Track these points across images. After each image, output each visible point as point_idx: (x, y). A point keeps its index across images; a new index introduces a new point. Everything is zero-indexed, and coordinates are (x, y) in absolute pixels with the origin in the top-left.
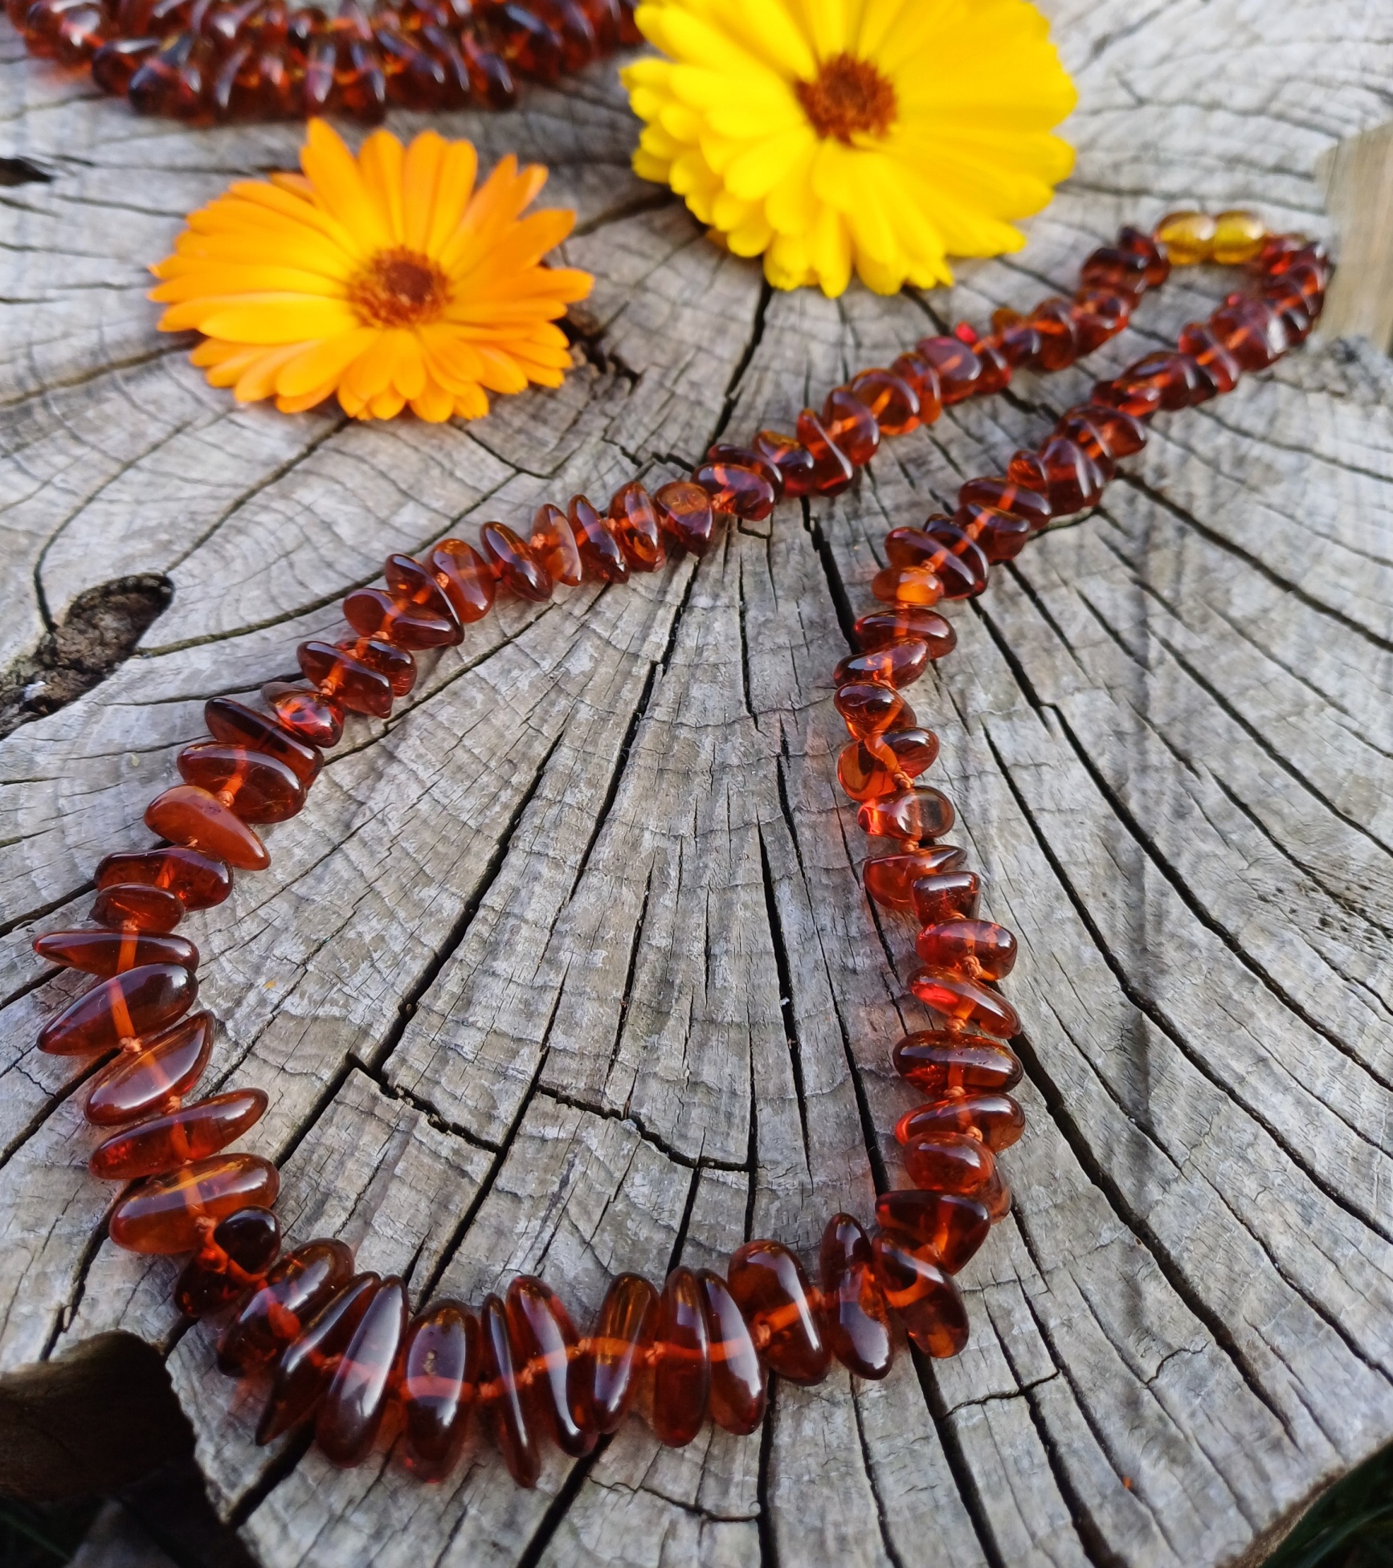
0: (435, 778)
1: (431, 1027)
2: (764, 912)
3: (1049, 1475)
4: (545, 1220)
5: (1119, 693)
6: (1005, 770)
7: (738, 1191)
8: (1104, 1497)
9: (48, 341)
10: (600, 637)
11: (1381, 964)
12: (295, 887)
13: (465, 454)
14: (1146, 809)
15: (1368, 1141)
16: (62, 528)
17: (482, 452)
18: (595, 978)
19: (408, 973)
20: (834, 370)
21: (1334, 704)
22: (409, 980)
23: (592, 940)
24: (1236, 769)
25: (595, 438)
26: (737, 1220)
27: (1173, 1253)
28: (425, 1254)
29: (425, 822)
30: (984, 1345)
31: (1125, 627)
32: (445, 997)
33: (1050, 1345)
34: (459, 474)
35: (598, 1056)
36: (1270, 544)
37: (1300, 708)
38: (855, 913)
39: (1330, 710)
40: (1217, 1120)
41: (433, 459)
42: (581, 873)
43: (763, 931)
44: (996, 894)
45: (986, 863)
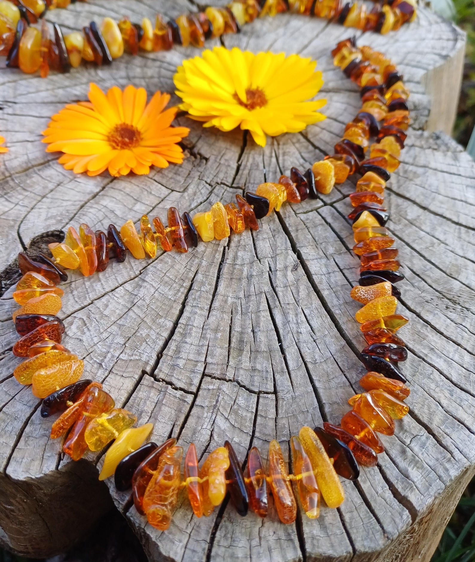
0: (159, 286)
1: (168, 360)
2: (270, 318)
3: (380, 475)
4: (212, 413)
6: (341, 270)
7: (272, 400)
8: (398, 480)
9: (10, 160)
11: (466, 319)
12: (118, 322)
13: (154, 187)
15: (468, 370)
16: (24, 218)
17: (160, 185)
18: (218, 341)
19: (158, 345)
20: (271, 153)
21: (443, 243)
22: (159, 347)
23: (216, 330)
24: (414, 264)
25: (196, 179)
26: (273, 408)
28: (176, 426)
29: (157, 299)
32: (171, 351)
34: (153, 193)
35: (223, 364)
36: (418, 196)
38: (299, 316)
39: (442, 245)
40: (420, 368)
41: (144, 189)
42: (210, 311)
43: (270, 324)
44: (343, 307)
45: (338, 298)
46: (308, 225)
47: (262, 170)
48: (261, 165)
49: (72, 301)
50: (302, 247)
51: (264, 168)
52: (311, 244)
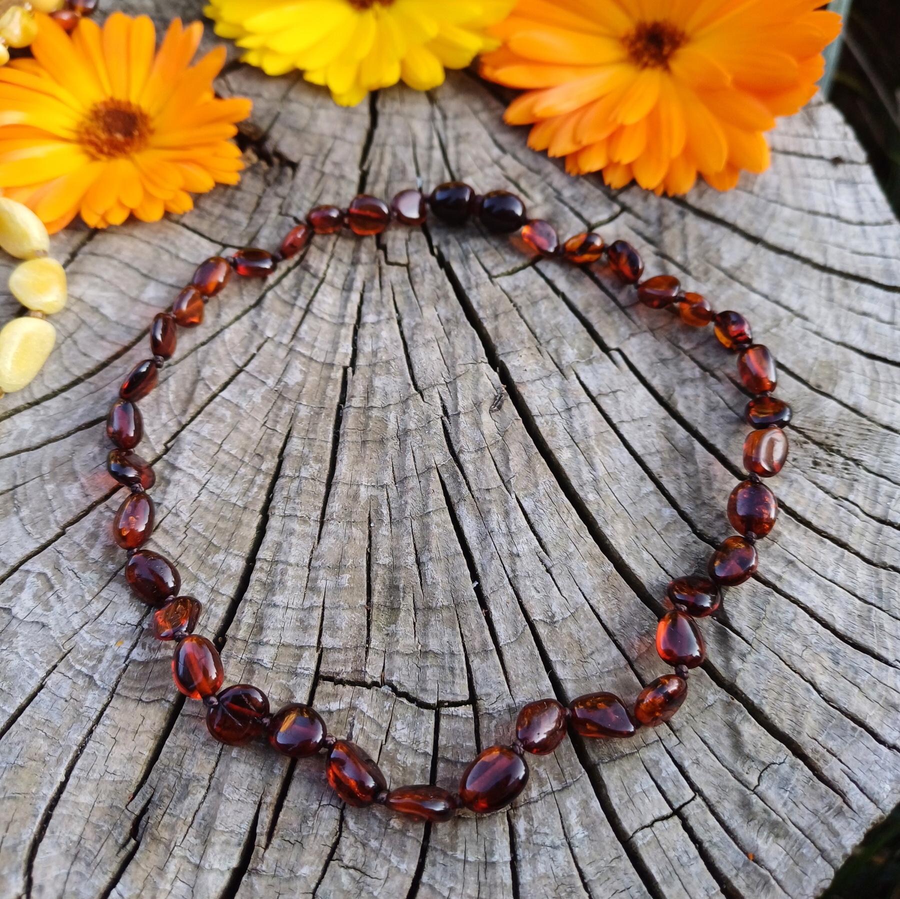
0: (208, 476)
1: (239, 650)
2: (451, 527)
3: (701, 862)
5: (659, 332)
6: (593, 400)
7: (467, 718)
8: (738, 869)
10: (304, 356)
11: (856, 484)
13: (184, 241)
14: (689, 408)
15: (866, 602)
17: (196, 237)
18: (344, 594)
19: (215, 616)
20: (430, 139)
21: (798, 315)
22: (217, 620)
23: (338, 568)
25: (274, 214)
26: (470, 739)
27: (756, 701)
28: (264, 806)
29: (206, 509)
30: (645, 787)
32: (244, 628)
33: (687, 778)
34: (182, 255)
35: (357, 647)
36: (741, 213)
37: (777, 321)
38: (512, 515)
39: (797, 320)
40: (768, 608)
41: (162, 248)
42: (322, 524)
43: (453, 540)
44: (602, 485)
45: (591, 465)
46: (519, 301)
47: (414, 182)
48: (411, 169)
49: (19, 532)
50: (509, 353)
51: (418, 173)
52: (528, 346)
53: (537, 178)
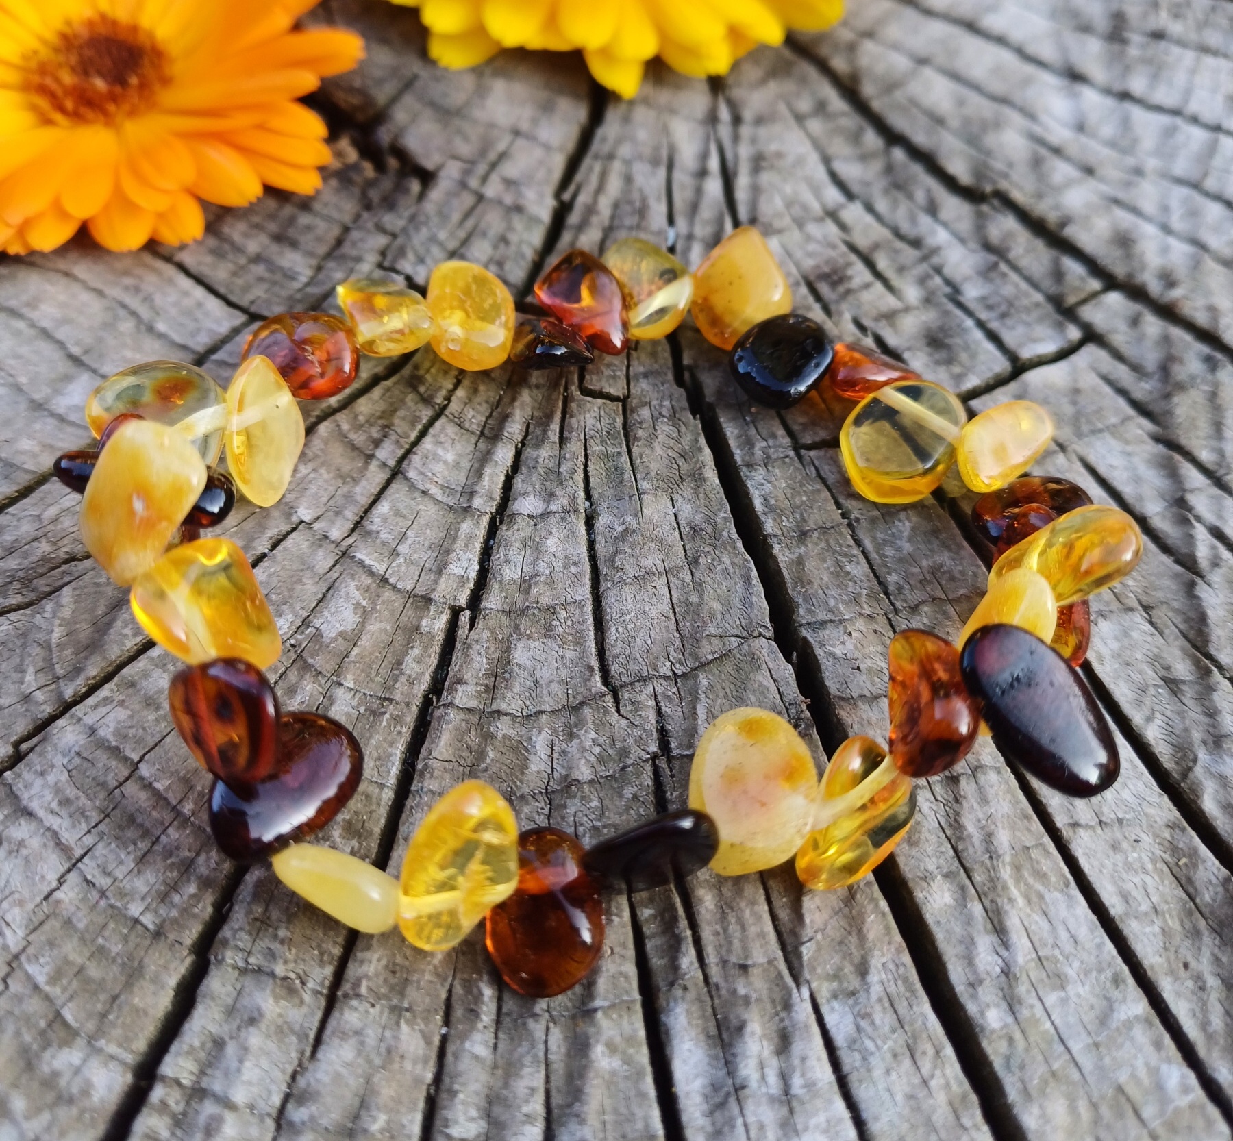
0: (90, 840)
5: (1161, 614)
10: (371, 573)
13: (173, 297)
17: (199, 292)
20: (704, 156)
25: (367, 265)
31: (1155, 509)
34: (161, 327)
41: (124, 306)
42: (332, 1002)
43: (643, 1095)
44: (1022, 989)
45: (999, 930)
46: (854, 507)
47: (660, 233)
48: (658, 211)
50: (823, 624)
51: (671, 220)
52: (867, 611)
53: (910, 254)
